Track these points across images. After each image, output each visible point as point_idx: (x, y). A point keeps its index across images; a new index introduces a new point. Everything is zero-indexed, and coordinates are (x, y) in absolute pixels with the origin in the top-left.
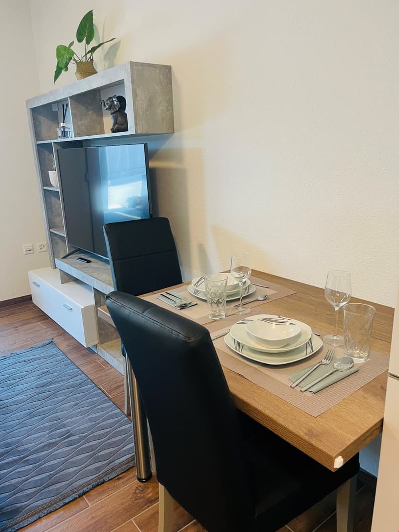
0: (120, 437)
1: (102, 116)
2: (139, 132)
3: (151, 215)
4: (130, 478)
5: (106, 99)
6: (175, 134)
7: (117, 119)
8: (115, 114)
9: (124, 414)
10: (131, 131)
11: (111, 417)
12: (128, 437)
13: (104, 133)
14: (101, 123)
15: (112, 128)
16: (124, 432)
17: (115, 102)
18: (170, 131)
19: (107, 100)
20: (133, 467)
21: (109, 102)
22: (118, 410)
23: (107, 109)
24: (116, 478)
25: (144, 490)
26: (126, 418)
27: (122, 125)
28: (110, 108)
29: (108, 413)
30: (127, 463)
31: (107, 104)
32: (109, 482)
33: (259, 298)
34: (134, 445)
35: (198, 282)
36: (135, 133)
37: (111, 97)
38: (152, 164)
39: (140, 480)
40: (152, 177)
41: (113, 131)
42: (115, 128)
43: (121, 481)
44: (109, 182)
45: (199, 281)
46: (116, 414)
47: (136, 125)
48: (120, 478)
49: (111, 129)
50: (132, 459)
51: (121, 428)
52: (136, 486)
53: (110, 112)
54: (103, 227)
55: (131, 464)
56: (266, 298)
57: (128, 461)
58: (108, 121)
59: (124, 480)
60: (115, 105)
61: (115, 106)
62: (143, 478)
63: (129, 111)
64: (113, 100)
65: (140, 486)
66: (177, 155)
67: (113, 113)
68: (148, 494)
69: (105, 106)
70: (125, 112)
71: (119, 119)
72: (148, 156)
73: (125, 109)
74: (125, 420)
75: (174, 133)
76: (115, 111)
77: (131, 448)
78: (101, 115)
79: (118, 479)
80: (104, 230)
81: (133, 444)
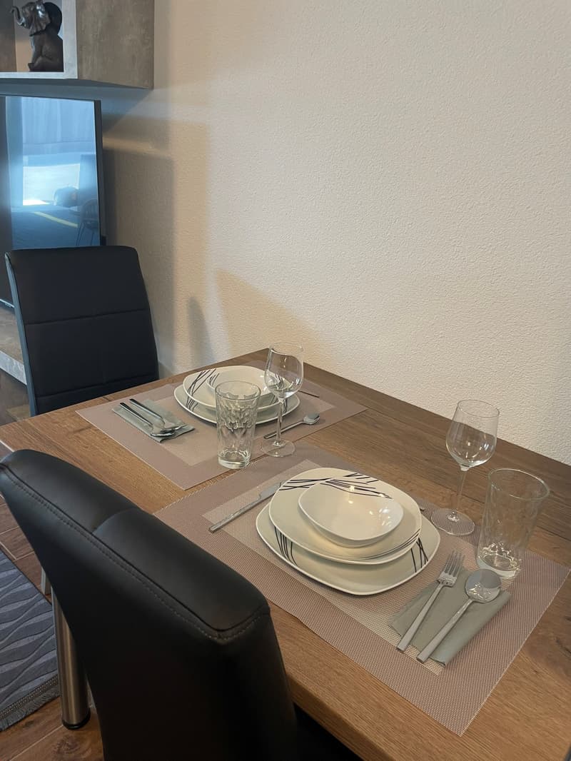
0: (31, 639)
1: (12, 39)
2: (85, 77)
3: (103, 240)
4: (50, 722)
5: (24, 4)
6: (155, 91)
7: (41, 47)
8: (38, 37)
9: (40, 592)
10: (70, 71)
11: (15, 598)
12: (45, 638)
13: (16, 71)
14: (12, 53)
15: (30, 62)
16: (40, 627)
17: (40, 12)
18: (146, 83)
19: (23, 8)
20: (53, 699)
21: (27, 11)
22: (28, 586)
23: (23, 24)
24: (23, 723)
25: (76, 745)
26: (43, 601)
27: (51, 59)
28: (29, 23)
29: (9, 590)
30: (43, 692)
31: (24, 15)
32: (9, 732)
33: (307, 420)
34: (56, 655)
35: (195, 383)
36: (77, 78)
37: (32, 3)
38: (108, 142)
39: (69, 726)
40: (106, 163)
41: (33, 68)
42: (37, 62)
43: (33, 729)
44: (25, 159)
45: (196, 381)
46: (23, 592)
47: (80, 62)
48: (31, 722)
49: (29, 65)
50: (54, 683)
51: (31, 622)
52: (61, 738)
53: (28, 31)
54: (6, 257)
55: (51, 693)
56: (318, 420)
57: (45, 687)
58: (25, 49)
59: (38, 726)
60: (40, 19)
61: (38, 20)
62: (75, 723)
63: (67, 33)
64: (35, 9)
65: (68, 738)
66: (158, 131)
67: (35, 34)
68: (83, 753)
69: (19, 18)
70: (59, 34)
71: (47, 47)
72: (103, 125)
73: (58, 28)
74: (41, 605)
75: (152, 88)
76: (39, 29)
77: (52, 661)
78: (11, 37)
79: (28, 725)
80: (7, 263)
81: (53, 654)
